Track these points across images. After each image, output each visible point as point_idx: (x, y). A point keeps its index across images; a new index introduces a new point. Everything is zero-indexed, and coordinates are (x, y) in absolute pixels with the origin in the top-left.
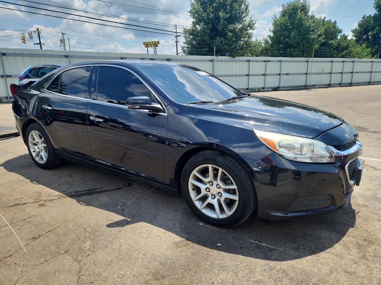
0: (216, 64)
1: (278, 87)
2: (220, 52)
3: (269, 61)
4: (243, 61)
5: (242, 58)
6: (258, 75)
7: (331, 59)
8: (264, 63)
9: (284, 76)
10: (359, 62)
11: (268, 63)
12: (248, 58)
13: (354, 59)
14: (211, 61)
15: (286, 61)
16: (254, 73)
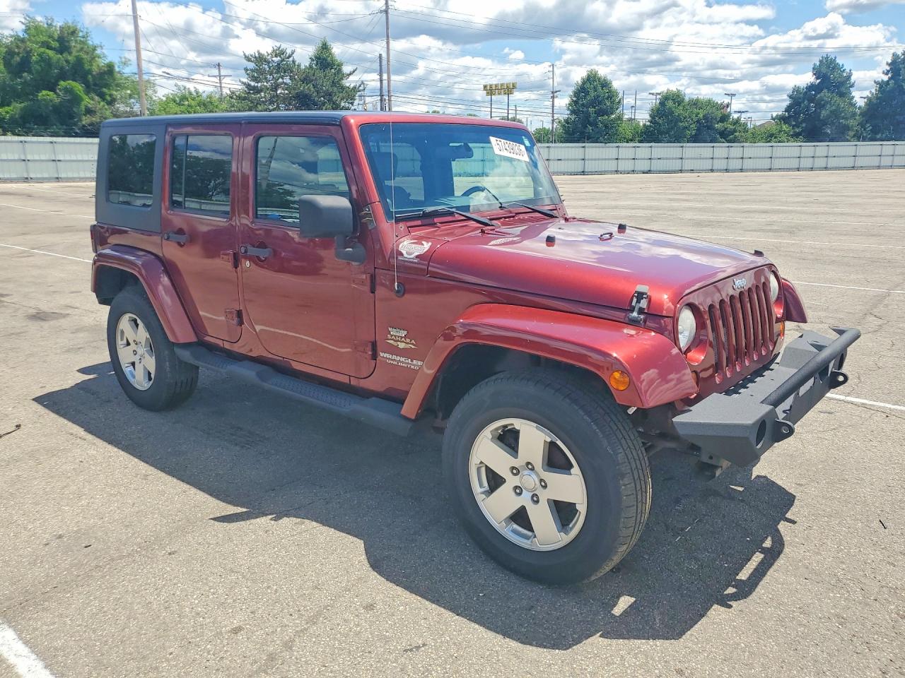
0: (587, 150)
4: (612, 147)
5: (611, 145)
6: (628, 159)
7: (712, 145)
8: (634, 149)
10: (752, 146)
12: (617, 144)
13: (745, 144)
14: (583, 147)
15: (658, 147)
16: (623, 157)
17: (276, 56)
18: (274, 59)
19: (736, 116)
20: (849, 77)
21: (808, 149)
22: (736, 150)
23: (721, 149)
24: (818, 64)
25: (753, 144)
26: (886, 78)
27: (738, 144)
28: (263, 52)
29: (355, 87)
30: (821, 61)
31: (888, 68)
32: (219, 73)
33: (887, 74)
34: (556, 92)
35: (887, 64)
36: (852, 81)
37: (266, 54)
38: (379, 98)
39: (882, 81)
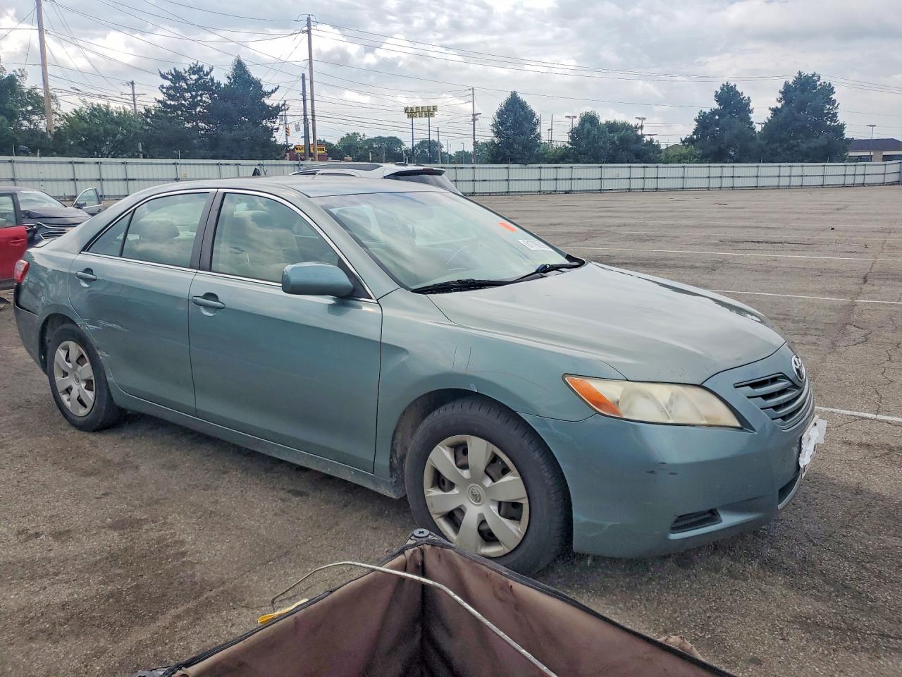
0: (511, 170)
1: (571, 191)
2: (514, 161)
3: (560, 168)
4: (535, 168)
5: (533, 165)
6: (550, 180)
7: (629, 165)
8: (555, 169)
9: (576, 181)
10: (666, 167)
11: (559, 169)
12: (539, 165)
13: (659, 165)
14: (507, 168)
15: (578, 168)
16: (546, 178)
17: (194, 74)
18: (192, 77)
19: (647, 138)
20: (748, 104)
21: (715, 169)
22: (651, 170)
23: (637, 170)
24: (720, 91)
25: (667, 165)
26: (779, 105)
27: (653, 165)
28: (180, 69)
29: (278, 106)
30: (722, 89)
31: (781, 96)
32: (133, 91)
33: (780, 101)
34: (477, 114)
35: (780, 92)
36: (751, 108)
37: (183, 72)
38: (303, 117)
39: (777, 108)
